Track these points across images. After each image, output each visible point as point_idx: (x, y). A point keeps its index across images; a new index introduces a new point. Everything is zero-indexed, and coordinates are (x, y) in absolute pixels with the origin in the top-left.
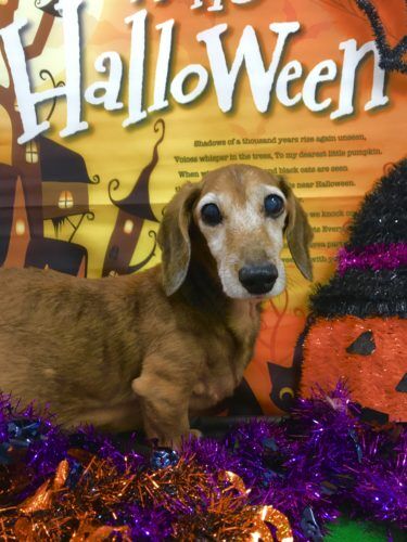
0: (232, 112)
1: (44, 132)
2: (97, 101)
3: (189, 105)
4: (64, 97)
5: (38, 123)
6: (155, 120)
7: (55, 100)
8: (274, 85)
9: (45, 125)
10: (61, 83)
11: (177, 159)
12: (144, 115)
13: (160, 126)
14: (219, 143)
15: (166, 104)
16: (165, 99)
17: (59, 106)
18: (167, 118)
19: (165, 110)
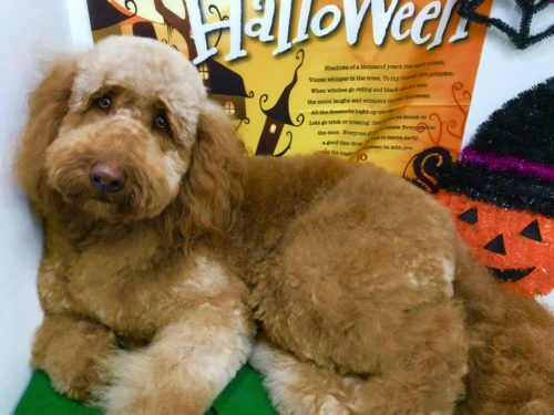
0: (356, 44)
1: (213, 56)
2: (254, 34)
3: (324, 38)
4: (228, 29)
5: (208, 48)
6: (297, 50)
7: (221, 30)
8: (390, 23)
9: (213, 51)
10: (226, 17)
11: (311, 79)
12: (289, 46)
13: (300, 54)
14: (344, 68)
15: (306, 37)
16: (306, 33)
17: (224, 36)
18: (307, 49)
19: (305, 42)
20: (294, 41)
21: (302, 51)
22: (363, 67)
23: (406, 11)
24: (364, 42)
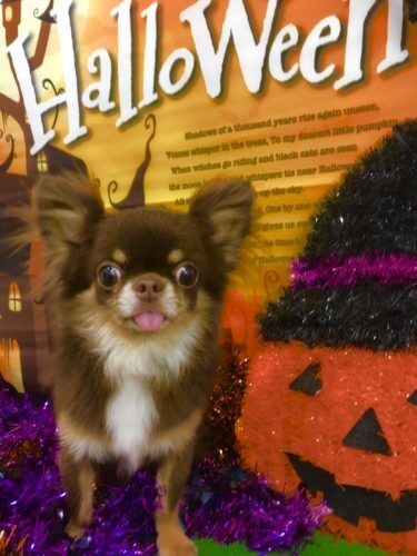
0: (222, 97)
1: (50, 141)
2: (93, 104)
3: (177, 96)
4: (64, 104)
5: (45, 131)
6: (146, 115)
7: (57, 108)
8: (266, 59)
9: (51, 134)
10: (62, 91)
11: (169, 154)
12: (135, 112)
13: (150, 122)
14: (210, 133)
15: (155, 97)
16: (155, 91)
17: (61, 114)
18: (156, 113)
19: (155, 104)
20: (141, 105)
21: (153, 117)
22: (239, 128)
23: (287, 38)
24: (233, 91)
